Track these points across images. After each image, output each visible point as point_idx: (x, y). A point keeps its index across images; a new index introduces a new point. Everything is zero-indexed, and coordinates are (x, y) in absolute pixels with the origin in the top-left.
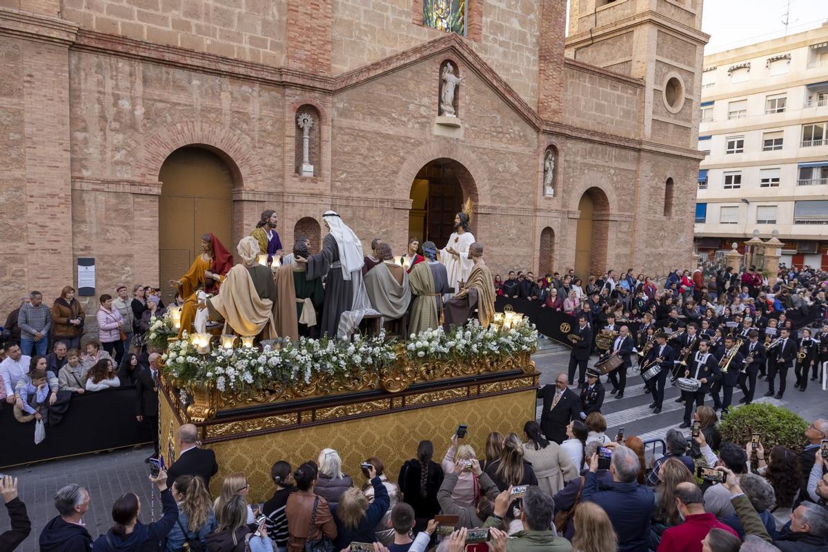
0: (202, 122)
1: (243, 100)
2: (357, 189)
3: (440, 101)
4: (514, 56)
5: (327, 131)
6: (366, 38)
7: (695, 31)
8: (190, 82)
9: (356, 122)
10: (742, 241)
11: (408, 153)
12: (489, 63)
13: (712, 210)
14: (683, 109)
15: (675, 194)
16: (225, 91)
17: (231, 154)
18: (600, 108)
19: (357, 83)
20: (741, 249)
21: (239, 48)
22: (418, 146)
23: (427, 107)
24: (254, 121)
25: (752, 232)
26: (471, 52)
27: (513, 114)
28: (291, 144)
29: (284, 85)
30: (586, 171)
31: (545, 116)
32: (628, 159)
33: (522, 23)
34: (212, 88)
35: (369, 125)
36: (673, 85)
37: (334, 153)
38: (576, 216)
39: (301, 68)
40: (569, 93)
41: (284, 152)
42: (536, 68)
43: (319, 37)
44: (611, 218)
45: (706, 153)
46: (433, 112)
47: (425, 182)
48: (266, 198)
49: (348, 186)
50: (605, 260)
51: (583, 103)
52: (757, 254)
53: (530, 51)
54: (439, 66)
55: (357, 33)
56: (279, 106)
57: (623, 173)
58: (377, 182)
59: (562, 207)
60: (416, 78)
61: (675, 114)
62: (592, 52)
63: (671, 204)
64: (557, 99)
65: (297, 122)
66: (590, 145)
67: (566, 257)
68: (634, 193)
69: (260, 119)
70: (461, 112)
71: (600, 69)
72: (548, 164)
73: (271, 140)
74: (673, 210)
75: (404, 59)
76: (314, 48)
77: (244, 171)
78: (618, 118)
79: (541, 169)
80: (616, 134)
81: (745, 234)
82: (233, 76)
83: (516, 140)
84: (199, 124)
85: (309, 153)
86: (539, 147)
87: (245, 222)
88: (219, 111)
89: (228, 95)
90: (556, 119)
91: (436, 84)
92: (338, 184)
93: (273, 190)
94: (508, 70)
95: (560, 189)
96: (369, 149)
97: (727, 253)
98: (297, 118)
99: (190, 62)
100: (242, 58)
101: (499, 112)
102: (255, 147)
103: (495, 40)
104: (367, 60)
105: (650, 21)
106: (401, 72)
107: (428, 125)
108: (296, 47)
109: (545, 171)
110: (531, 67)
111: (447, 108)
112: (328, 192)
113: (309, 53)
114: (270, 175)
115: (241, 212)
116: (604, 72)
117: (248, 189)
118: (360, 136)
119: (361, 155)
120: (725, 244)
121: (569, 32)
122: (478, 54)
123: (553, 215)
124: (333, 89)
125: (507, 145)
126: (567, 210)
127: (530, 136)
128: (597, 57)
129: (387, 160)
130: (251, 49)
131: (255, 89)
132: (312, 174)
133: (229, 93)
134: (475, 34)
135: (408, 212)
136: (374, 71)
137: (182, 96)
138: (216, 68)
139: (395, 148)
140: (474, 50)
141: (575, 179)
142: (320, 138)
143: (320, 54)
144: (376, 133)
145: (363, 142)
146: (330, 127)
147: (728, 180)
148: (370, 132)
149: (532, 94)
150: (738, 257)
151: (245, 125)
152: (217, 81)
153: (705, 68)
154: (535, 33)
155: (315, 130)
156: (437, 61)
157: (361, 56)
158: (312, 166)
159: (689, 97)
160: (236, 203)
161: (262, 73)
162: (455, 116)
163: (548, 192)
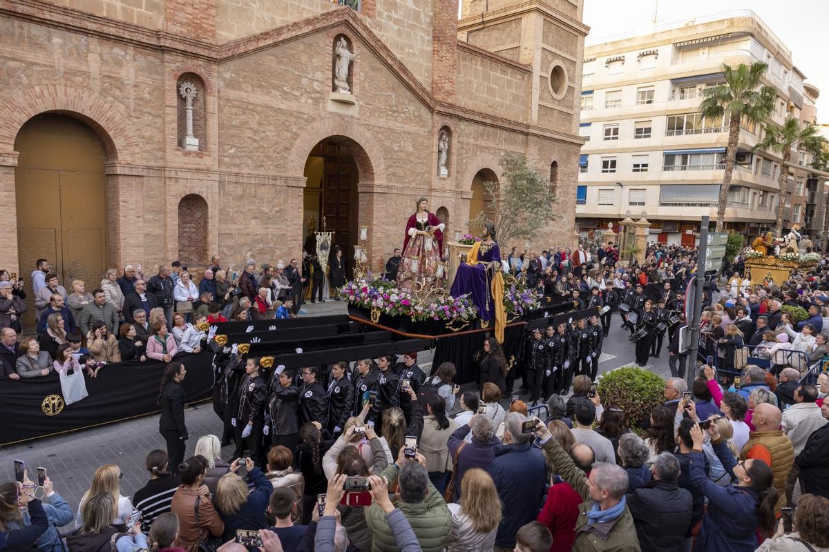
0: (66, 85)
1: (116, 64)
2: (247, 165)
3: (334, 77)
4: (409, 35)
5: (212, 103)
7: (577, 22)
8: (49, 39)
9: (245, 94)
10: (616, 221)
11: (301, 128)
12: (383, 40)
13: (592, 193)
14: (565, 96)
15: (559, 176)
16: (93, 52)
17: (102, 123)
18: (490, 91)
19: (245, 52)
20: (616, 229)
22: (312, 122)
23: (321, 82)
24: (129, 87)
25: (625, 213)
26: (365, 28)
27: (408, 93)
28: (172, 115)
29: (163, 50)
30: (478, 153)
31: (439, 97)
32: (517, 142)
33: (416, 2)
34: (77, 47)
35: (258, 98)
36: (557, 72)
37: (221, 126)
38: (469, 196)
39: (182, 32)
40: (462, 75)
41: (164, 123)
42: (430, 49)
45: (587, 139)
46: (327, 88)
47: (321, 160)
48: (145, 173)
49: (237, 161)
51: (475, 86)
52: (629, 233)
53: (424, 31)
56: (157, 73)
58: (269, 158)
59: (456, 187)
60: (308, 51)
61: (559, 101)
62: (484, 36)
63: (556, 186)
64: (450, 81)
65: (178, 91)
66: (482, 127)
69: (135, 86)
70: (356, 89)
71: (490, 53)
73: (149, 110)
74: (558, 191)
75: (295, 30)
76: (196, 12)
77: (118, 143)
78: (508, 102)
80: (506, 117)
81: (619, 215)
82: (103, 36)
83: (411, 120)
84: (63, 88)
85: (193, 125)
86: (433, 127)
87: (121, 198)
88: (87, 75)
89: (96, 58)
90: (449, 101)
91: (329, 59)
92: (226, 159)
93: (153, 164)
94: (402, 49)
95: (453, 170)
96: (260, 124)
97: (604, 232)
98: (178, 87)
99: (49, 18)
100: (113, 17)
101: (393, 90)
102: (131, 116)
103: (389, 17)
104: (256, 29)
105: (537, 10)
106: (292, 44)
107: (321, 101)
108: (175, 9)
109: (440, 152)
110: (425, 48)
111: (341, 84)
112: (216, 168)
113: (191, 17)
114: (148, 147)
115: (116, 187)
116: (495, 57)
117: (123, 162)
118: (249, 109)
119: (251, 129)
120: (603, 224)
121: (462, 15)
122: (372, 30)
123: (448, 195)
124: (219, 57)
125: (402, 125)
126: (460, 190)
127: (425, 116)
128: (488, 42)
129: (279, 135)
130: (122, 7)
131: (128, 52)
132: (197, 147)
133: (97, 55)
134: (369, 10)
135: (302, 190)
136: (263, 41)
137: (40, 55)
138: (82, 26)
139: (287, 123)
140: (369, 26)
141: (468, 160)
142: (205, 109)
143: (203, 18)
144: (267, 107)
145: (253, 115)
146: (216, 99)
147: (605, 164)
148: (260, 105)
149: (426, 74)
150: (613, 236)
151: (118, 91)
152: (83, 40)
153: (586, 58)
154: (429, 13)
155: (199, 101)
156: (330, 34)
157: (248, 24)
158: (197, 140)
159: (572, 85)
160: (109, 177)
161: (136, 35)
162: (350, 93)
163: (442, 172)
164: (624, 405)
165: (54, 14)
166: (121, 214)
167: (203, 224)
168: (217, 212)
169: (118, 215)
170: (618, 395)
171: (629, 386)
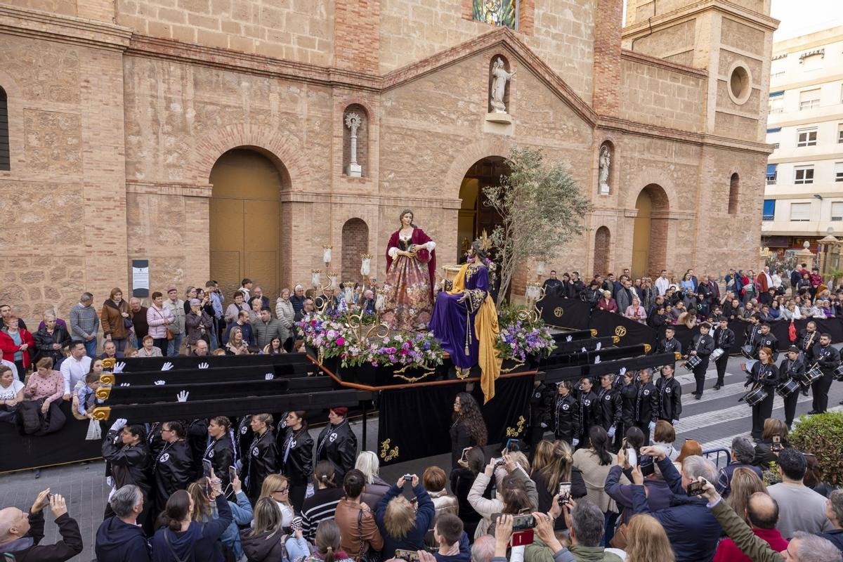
0: (251, 123)
1: (292, 101)
2: (406, 189)
3: (491, 97)
4: (568, 50)
5: (374, 130)
6: (414, 35)
7: (764, 17)
8: (239, 84)
9: (405, 121)
10: (815, 240)
11: (457, 151)
12: (541, 56)
13: (781, 208)
14: (749, 99)
15: (741, 190)
16: (274, 92)
17: (280, 155)
18: (659, 101)
19: (405, 81)
20: (814, 248)
21: (287, 49)
22: (467, 144)
23: (477, 104)
24: (302, 121)
25: (826, 230)
26: (523, 46)
27: (567, 109)
28: (338, 144)
29: (332, 85)
30: (644, 167)
31: (600, 111)
32: (689, 154)
33: (576, 14)
34: (260, 88)
35: (416, 123)
36: (739, 74)
37: (382, 153)
38: (633, 215)
39: (349, 67)
40: (626, 86)
41: (331, 152)
42: (591, 61)
43: (367, 35)
44: (670, 216)
45: (776, 146)
46: (483, 109)
47: (475, 181)
48: (314, 199)
49: (396, 185)
50: (664, 260)
51: (641, 96)
52: (832, 254)
53: (585, 43)
54: (489, 62)
55: (405, 29)
56: (326, 106)
57: (683, 169)
58: (426, 181)
59: (619, 205)
60: (465, 74)
61: (742, 106)
62: (651, 42)
63: (736, 201)
64: (613, 93)
65: (345, 122)
66: (648, 140)
67: (622, 258)
68: (696, 190)
69: (308, 120)
70: (512, 108)
71: (659, 60)
72: (603, 161)
73: (319, 141)
74: (739, 207)
75: (453, 55)
76: (362, 46)
77: (292, 173)
78: (678, 111)
79: (596, 166)
80: (677, 128)
81: (818, 232)
82: (282, 77)
83: (569, 137)
84: (248, 125)
85: (357, 153)
86: (593, 143)
87: (293, 224)
88: (267, 112)
89: (276, 96)
90: (612, 114)
91: (486, 80)
92: (386, 184)
93: (320, 191)
94: (561, 64)
95: (616, 186)
96: (418, 148)
97: (798, 252)
98: (345, 118)
99: (239, 64)
100: (290, 59)
101: (551, 107)
102: (303, 148)
103: (547, 33)
104: (415, 57)
105: (714, 8)
106: (451, 69)
107: (477, 122)
108: (343, 46)
109: (601, 168)
110: (586, 60)
111: (498, 104)
112: (376, 193)
113: (357, 52)
114: (317, 176)
115: (289, 213)
116: (664, 63)
117: (296, 190)
118: (408, 135)
119: (409, 154)
120: (796, 243)
121: (627, 23)
122: (529, 47)
123: (609, 213)
124: (381, 87)
125: (560, 141)
126: (623, 208)
127: (585, 131)
128: (656, 48)
129: (435, 159)
130: (299, 49)
131: (303, 89)
132: (360, 174)
133: (277, 94)
134: (527, 27)
135: (457, 212)
136: (422, 68)
137: (232, 98)
138: (265, 69)
139: (444, 147)
140: (526, 44)
141: (633, 176)
142: (368, 137)
143: (368, 52)
144: (425, 132)
145: (411, 140)
146: (378, 127)
147: (799, 174)
148: (418, 131)
149: (587, 88)
150: (811, 257)
151: (293, 126)
152: (266, 82)
153: (774, 56)
154: (590, 25)
155: (363, 130)
156: (487, 56)
157: (409, 53)
158: (360, 166)
159: (756, 87)
160: (284, 204)
161: (310, 73)
162: (506, 112)
163: (603, 190)
164: (830, 457)
165: (243, 61)
166: (293, 237)
167: (364, 246)
168: (376, 235)
169: (291, 239)
170: (821, 444)
171: (836, 434)
